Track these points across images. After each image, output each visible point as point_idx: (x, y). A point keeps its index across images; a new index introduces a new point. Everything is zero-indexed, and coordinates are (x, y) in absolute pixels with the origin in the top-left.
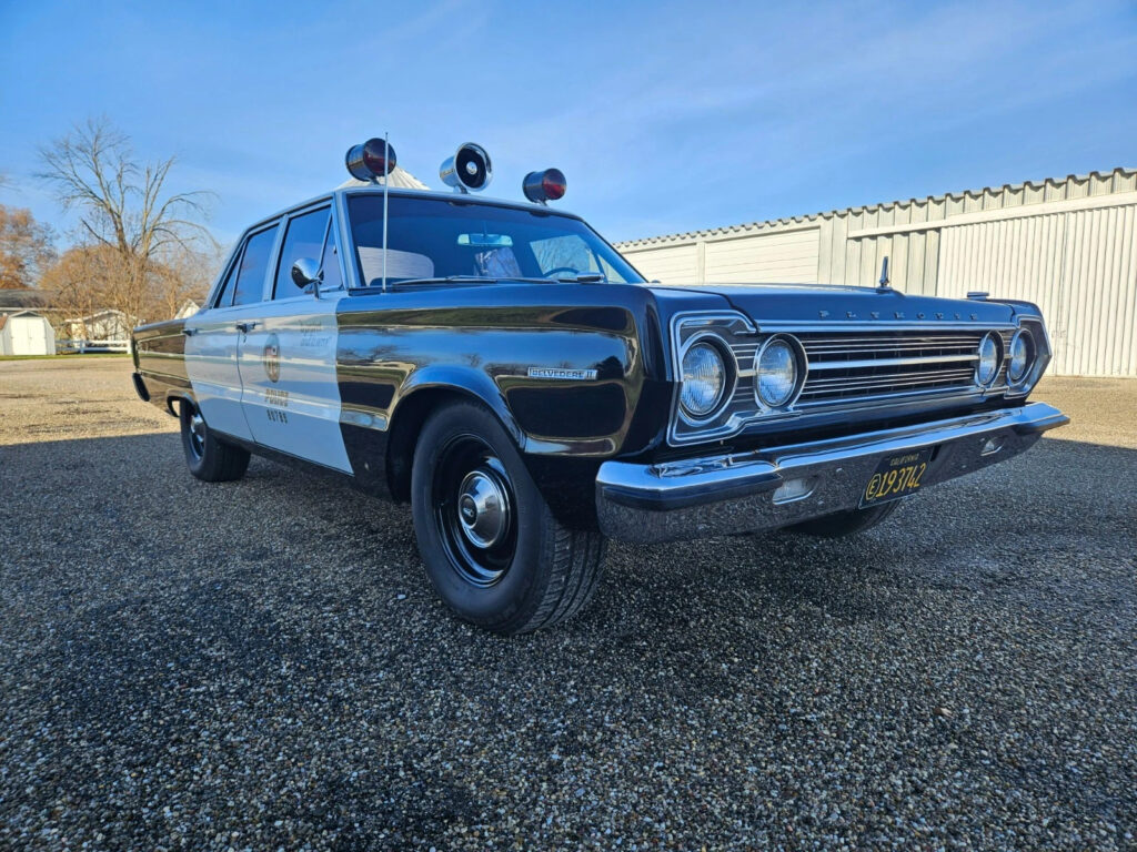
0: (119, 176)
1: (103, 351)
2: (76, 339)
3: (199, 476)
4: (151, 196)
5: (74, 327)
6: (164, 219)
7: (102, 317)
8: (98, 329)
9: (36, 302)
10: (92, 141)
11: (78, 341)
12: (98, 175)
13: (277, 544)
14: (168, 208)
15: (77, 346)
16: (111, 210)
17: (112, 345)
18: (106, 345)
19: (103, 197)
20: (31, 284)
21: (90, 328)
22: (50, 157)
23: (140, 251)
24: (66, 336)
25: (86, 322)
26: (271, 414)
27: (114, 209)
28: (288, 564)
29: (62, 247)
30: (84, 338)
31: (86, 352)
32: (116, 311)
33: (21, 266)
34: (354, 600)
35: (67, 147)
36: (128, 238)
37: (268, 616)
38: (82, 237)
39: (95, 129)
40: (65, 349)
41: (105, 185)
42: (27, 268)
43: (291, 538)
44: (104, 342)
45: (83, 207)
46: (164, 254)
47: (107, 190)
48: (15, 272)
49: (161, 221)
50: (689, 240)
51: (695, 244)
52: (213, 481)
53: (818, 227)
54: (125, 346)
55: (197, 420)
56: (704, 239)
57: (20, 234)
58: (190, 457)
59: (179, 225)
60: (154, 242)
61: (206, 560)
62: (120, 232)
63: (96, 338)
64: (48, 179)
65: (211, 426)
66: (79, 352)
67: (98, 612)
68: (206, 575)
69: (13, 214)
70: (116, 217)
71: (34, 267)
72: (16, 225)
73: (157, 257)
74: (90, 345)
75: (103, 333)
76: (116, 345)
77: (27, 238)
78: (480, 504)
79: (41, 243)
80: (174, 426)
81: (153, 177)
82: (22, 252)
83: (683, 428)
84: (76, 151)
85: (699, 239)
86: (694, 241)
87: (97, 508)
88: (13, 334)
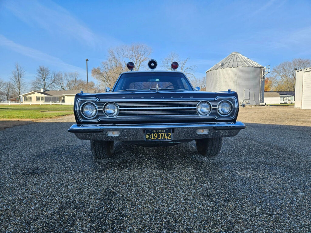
4: (182, 68)
59: (188, 74)
81: (183, 64)
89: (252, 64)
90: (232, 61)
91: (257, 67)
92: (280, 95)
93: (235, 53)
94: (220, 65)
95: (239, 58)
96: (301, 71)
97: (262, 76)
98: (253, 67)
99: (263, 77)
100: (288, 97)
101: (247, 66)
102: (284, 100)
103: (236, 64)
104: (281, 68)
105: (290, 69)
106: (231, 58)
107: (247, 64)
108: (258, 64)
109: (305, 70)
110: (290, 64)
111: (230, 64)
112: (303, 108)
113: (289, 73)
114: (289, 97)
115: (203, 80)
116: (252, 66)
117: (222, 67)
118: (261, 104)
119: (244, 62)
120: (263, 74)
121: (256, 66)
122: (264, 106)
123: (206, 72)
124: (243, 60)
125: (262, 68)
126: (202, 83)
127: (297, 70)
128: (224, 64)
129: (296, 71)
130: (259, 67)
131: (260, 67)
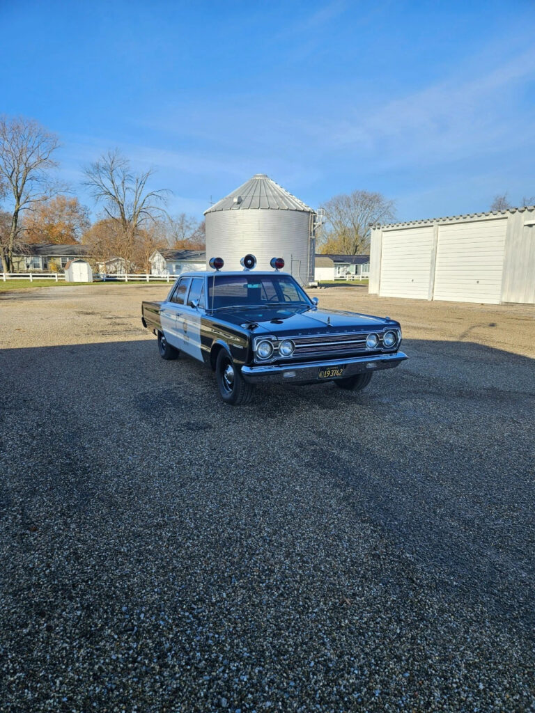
0: (123, 182)
1: (114, 280)
2: (101, 273)
3: (163, 357)
4: (139, 193)
5: (100, 266)
6: (144, 206)
7: (114, 261)
8: (112, 268)
9: (83, 252)
10: (110, 164)
11: (102, 274)
12: (113, 182)
13: (186, 381)
14: (147, 199)
15: (102, 277)
16: (119, 202)
17: (119, 277)
18: (116, 277)
19: (114, 194)
20: (77, 239)
21: (108, 267)
22: (89, 173)
23: (133, 223)
24: (96, 271)
25: (106, 264)
26: (185, 342)
27: (120, 201)
28: (187, 387)
29: (93, 220)
30: (105, 272)
31: (107, 281)
32: (120, 258)
33: (73, 230)
34: (202, 396)
35: (98, 168)
36: (127, 217)
37: (181, 398)
38: (104, 217)
39: (112, 158)
40: (97, 279)
41: (116, 188)
42: (76, 230)
43: (189, 380)
44: (115, 275)
45: (106, 200)
46: (145, 225)
47: (117, 191)
48: (70, 233)
49: (143, 207)
50: (429, 224)
51: (432, 226)
52: (168, 359)
53: (506, 218)
54: (124, 277)
55: (163, 338)
56: (438, 223)
57: (73, 211)
58: (160, 350)
59: (152, 208)
60: (139, 219)
61: (166, 384)
62: (122, 214)
63: (111, 273)
64: (88, 186)
65: (168, 341)
66: (102, 281)
67: (142, 394)
68: (166, 388)
69: (70, 200)
70: (121, 205)
71: (79, 230)
72: (71, 207)
73: (141, 227)
74: (108, 277)
75: (114, 269)
76: (121, 277)
77: (76, 214)
78: (228, 373)
79: (83, 216)
80: (156, 338)
81: (139, 182)
82: (73, 222)
83: (258, 359)
84: (102, 169)
85: (435, 223)
86: (432, 224)
87: (134, 367)
88: (74, 271)
89: (294, 204)
90: (257, 194)
91: (303, 211)
92: (335, 261)
93: (261, 176)
94: (236, 200)
95: (270, 188)
96: (379, 228)
97: (312, 230)
98: (296, 210)
99: (314, 231)
100: (345, 267)
101: (287, 207)
102: (339, 272)
103: (264, 200)
104: (334, 208)
105: (348, 209)
106: (254, 188)
107: (286, 203)
108: (304, 204)
109: (385, 229)
110: (348, 199)
111: (253, 201)
112: (381, 295)
113: (347, 219)
114: (348, 265)
115: (179, 222)
116: (295, 208)
117: (239, 205)
118: (310, 284)
119: (280, 199)
120: (314, 226)
121: (302, 209)
122: (315, 287)
123: (205, 214)
124: (278, 193)
125: (312, 213)
126: (178, 226)
127: (373, 227)
128: (243, 199)
129: (371, 228)
130: (306, 212)
131: (309, 212)
